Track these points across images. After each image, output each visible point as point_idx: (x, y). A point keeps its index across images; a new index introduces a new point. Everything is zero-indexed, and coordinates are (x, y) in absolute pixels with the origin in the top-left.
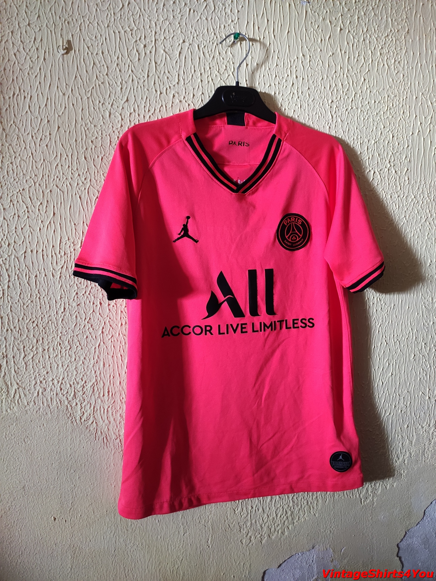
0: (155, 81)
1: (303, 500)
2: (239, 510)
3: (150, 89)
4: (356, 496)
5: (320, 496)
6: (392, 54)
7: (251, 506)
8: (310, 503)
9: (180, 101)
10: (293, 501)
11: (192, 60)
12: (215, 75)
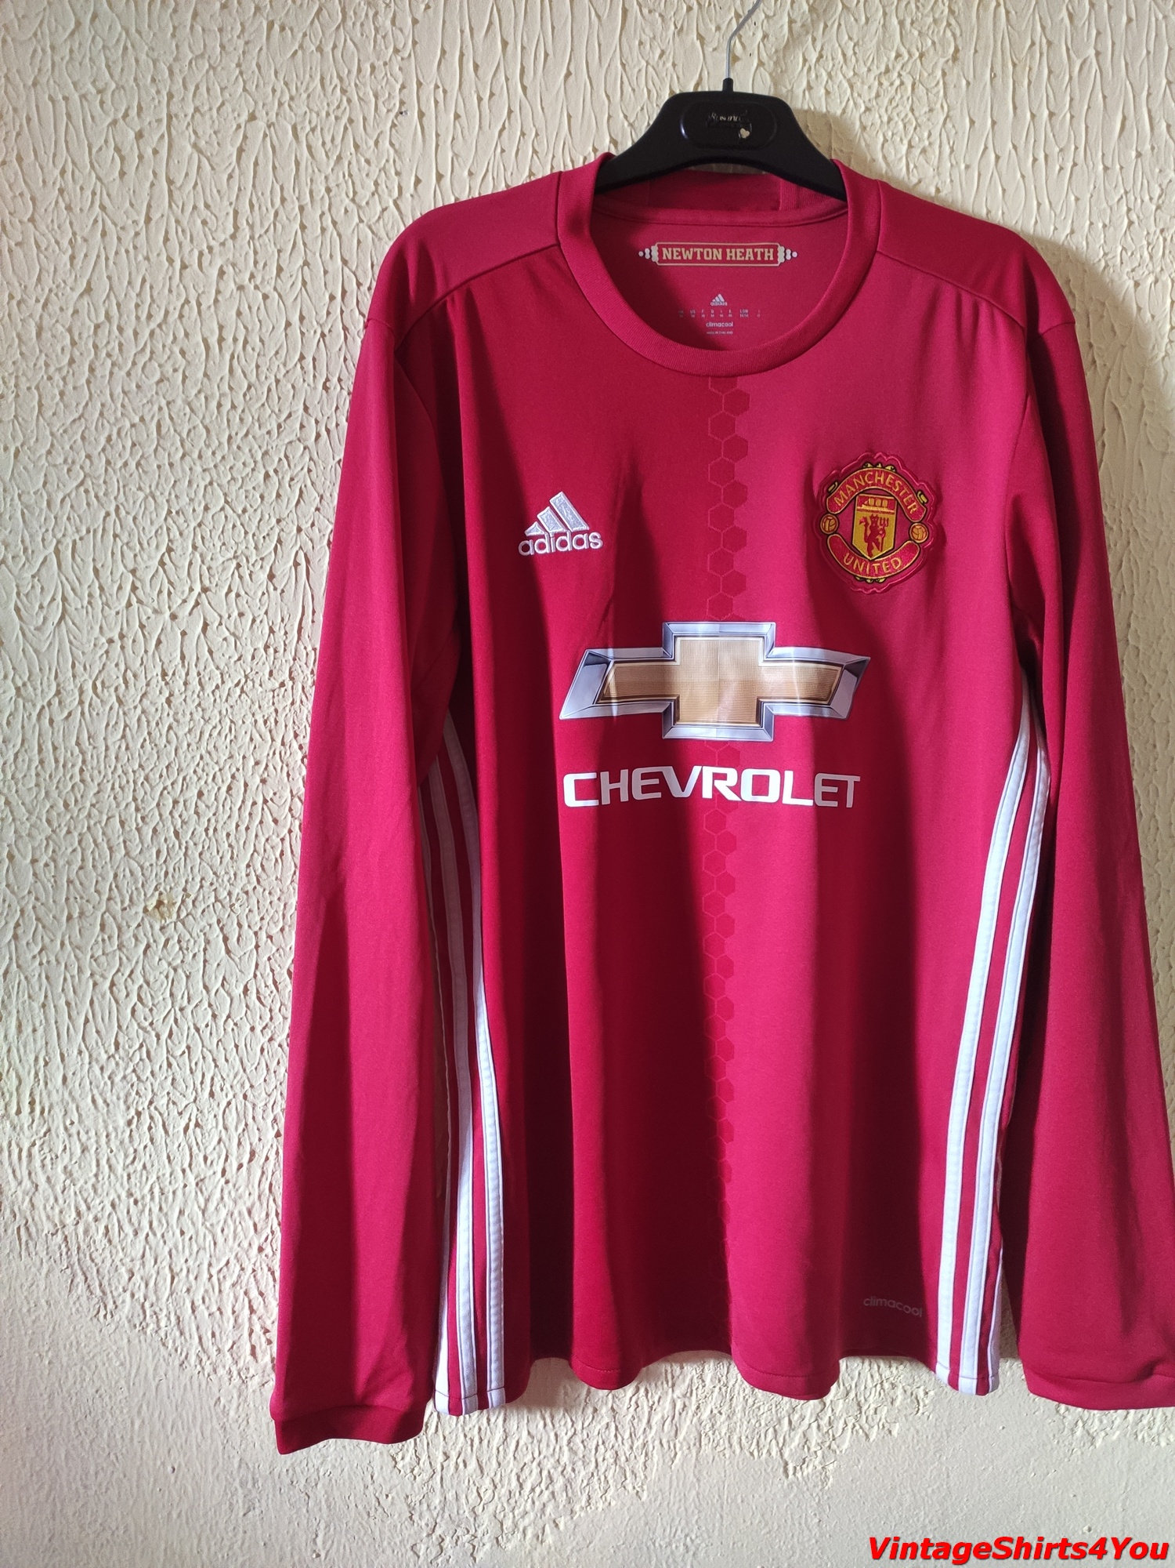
0: (167, 232)
1: (601, 1448)
2: (407, 1459)
3: (153, 257)
4: (769, 1452)
5: (657, 1443)
6: (901, 126)
7: (445, 1454)
8: (623, 1459)
9: (241, 288)
10: (571, 1449)
11: (274, 168)
12: (343, 211)
